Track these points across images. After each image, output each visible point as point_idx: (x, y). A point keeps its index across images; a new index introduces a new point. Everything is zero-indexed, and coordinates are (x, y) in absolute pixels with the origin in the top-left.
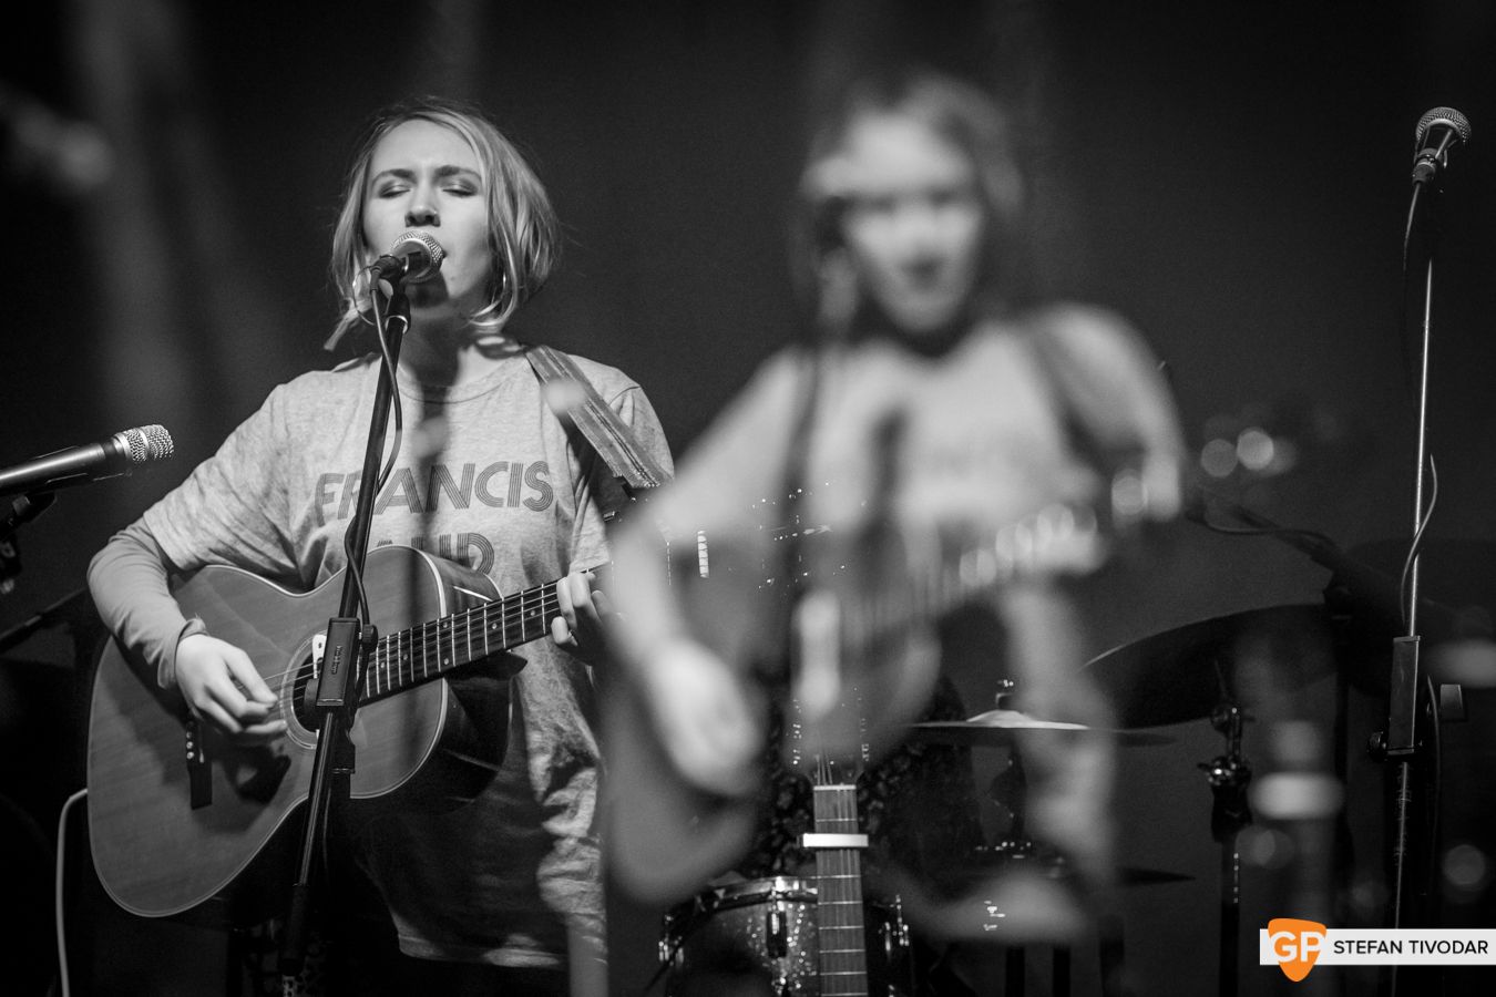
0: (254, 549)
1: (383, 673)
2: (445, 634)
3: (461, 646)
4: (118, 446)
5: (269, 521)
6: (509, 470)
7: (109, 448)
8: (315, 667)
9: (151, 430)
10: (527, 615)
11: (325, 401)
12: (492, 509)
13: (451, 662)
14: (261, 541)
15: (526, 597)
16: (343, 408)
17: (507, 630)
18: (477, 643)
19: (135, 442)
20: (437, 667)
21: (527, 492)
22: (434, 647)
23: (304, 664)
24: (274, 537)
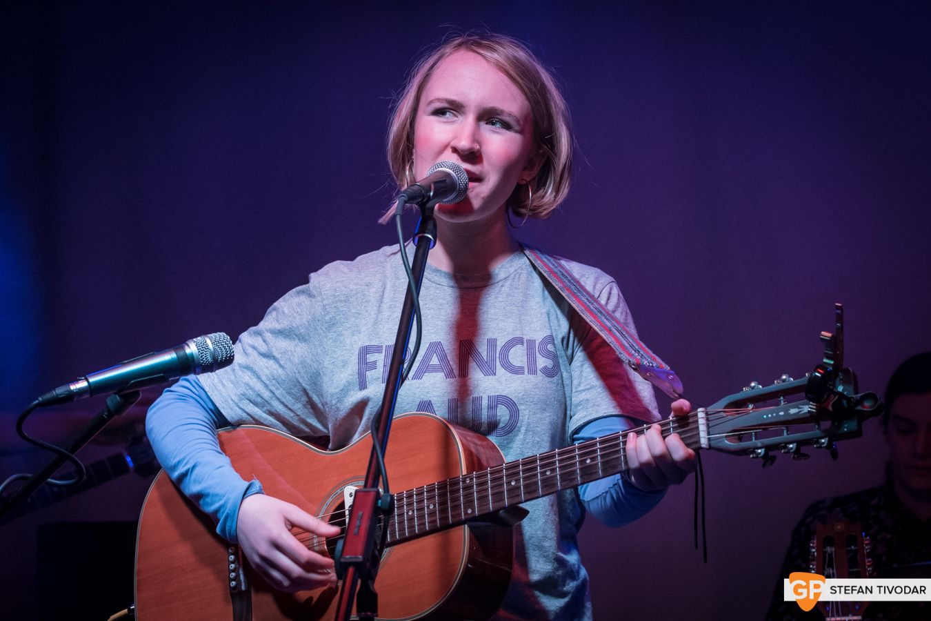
0: (286, 406)
1: (411, 519)
2: (468, 488)
3: (482, 499)
4: (188, 351)
5: (301, 385)
6: (525, 344)
7: (181, 353)
8: (347, 513)
9: (216, 337)
10: (543, 473)
11: (357, 284)
12: (516, 376)
13: (473, 511)
14: (293, 401)
15: (541, 459)
16: (373, 290)
17: (525, 486)
18: (498, 496)
19: (201, 348)
20: (460, 514)
21: (542, 362)
22: (458, 499)
23: (335, 511)
24: (304, 399)
